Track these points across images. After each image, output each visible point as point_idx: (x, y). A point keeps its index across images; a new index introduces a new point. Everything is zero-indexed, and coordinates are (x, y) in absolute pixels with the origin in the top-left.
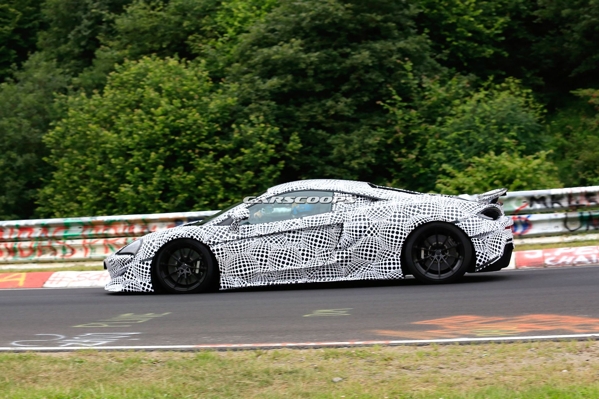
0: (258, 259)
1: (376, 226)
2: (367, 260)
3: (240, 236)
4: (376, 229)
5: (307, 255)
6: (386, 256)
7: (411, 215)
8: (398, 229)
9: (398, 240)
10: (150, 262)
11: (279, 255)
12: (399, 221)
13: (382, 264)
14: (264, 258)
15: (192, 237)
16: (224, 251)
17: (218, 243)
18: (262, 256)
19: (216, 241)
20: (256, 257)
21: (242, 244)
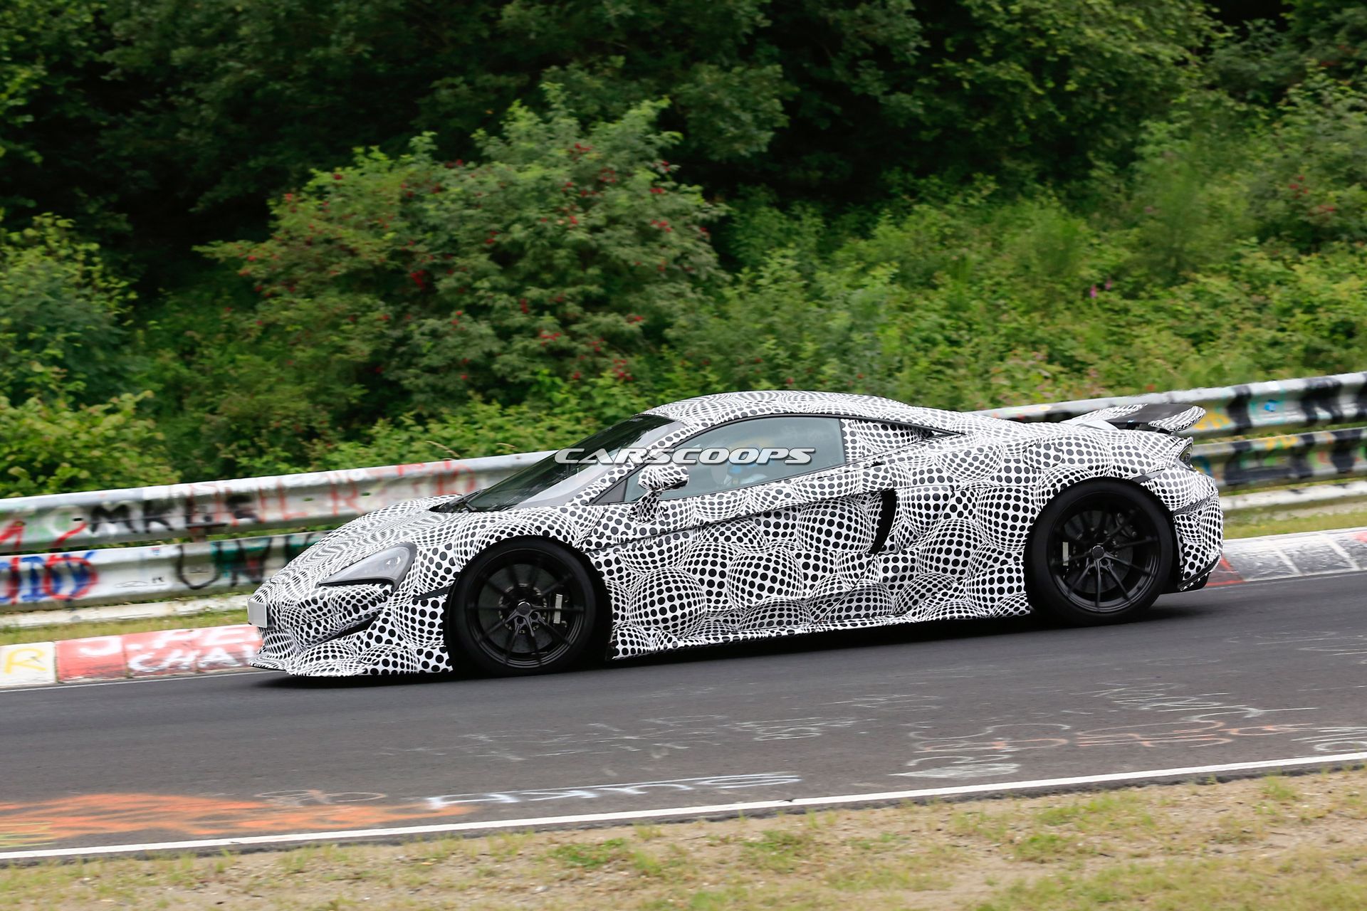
0: (702, 581)
1: (968, 494)
2: (948, 574)
3: (658, 527)
4: (969, 500)
5: (816, 568)
6: (990, 562)
7: (1042, 466)
8: (1017, 499)
9: (1019, 524)
10: (442, 600)
11: (752, 569)
12: (1018, 480)
13: (984, 582)
14: (717, 579)
15: (546, 533)
16: (623, 565)
17: (608, 545)
18: (712, 573)
19: (604, 541)
20: (698, 576)
21: (665, 547)
